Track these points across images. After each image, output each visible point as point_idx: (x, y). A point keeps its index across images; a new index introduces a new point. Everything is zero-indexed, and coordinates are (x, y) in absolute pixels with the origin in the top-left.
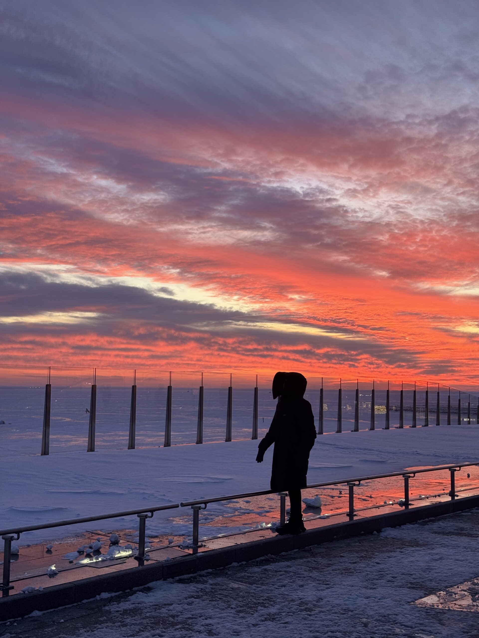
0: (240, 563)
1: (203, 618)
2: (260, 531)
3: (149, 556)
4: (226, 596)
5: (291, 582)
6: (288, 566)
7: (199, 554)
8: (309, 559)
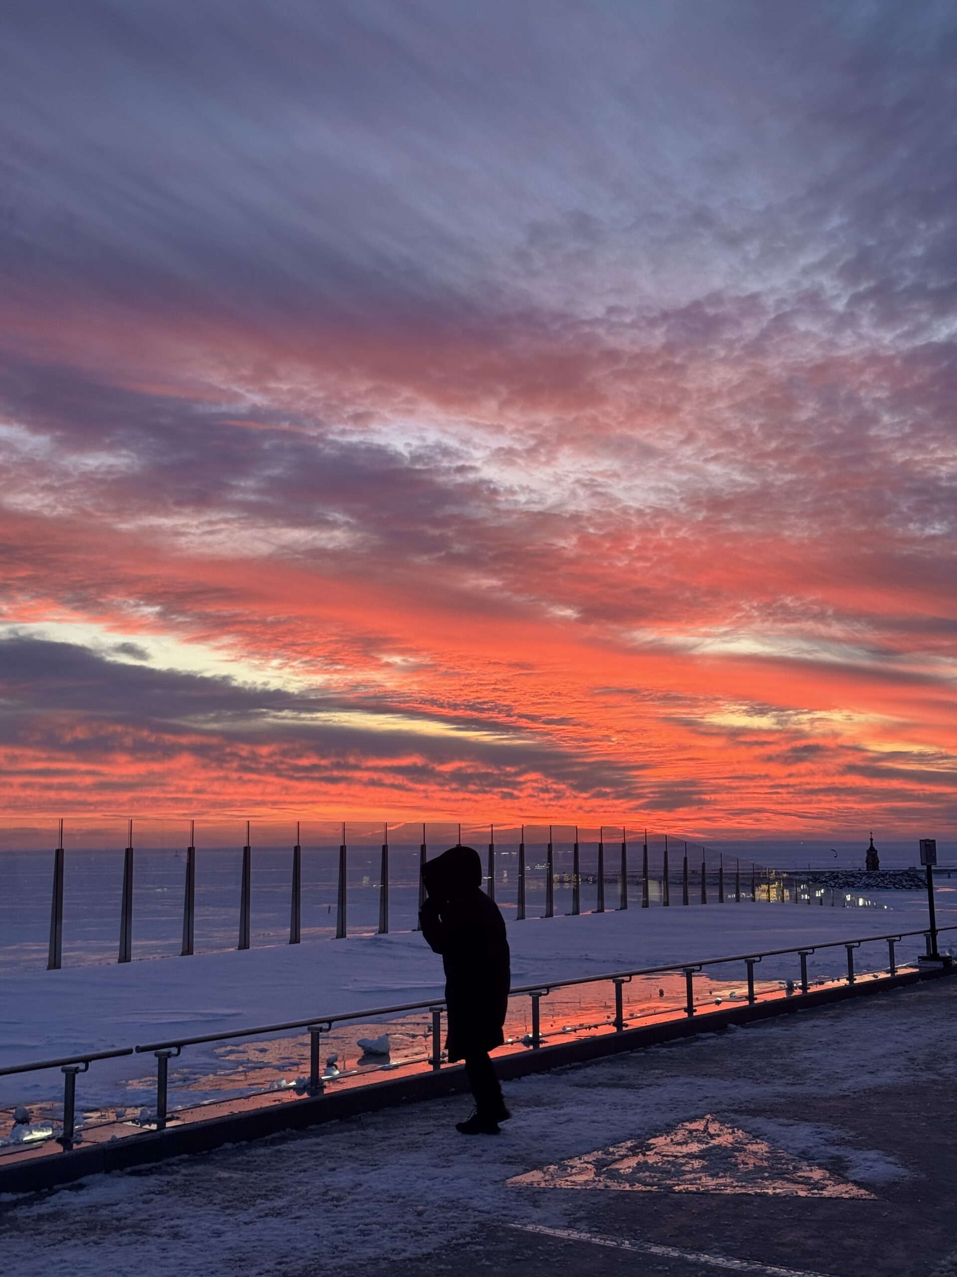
0: (237, 1144)
1: (167, 1218)
2: (275, 1093)
3: (81, 1136)
4: (208, 1189)
5: (316, 1165)
6: (317, 1144)
7: (165, 1131)
8: (354, 1133)
